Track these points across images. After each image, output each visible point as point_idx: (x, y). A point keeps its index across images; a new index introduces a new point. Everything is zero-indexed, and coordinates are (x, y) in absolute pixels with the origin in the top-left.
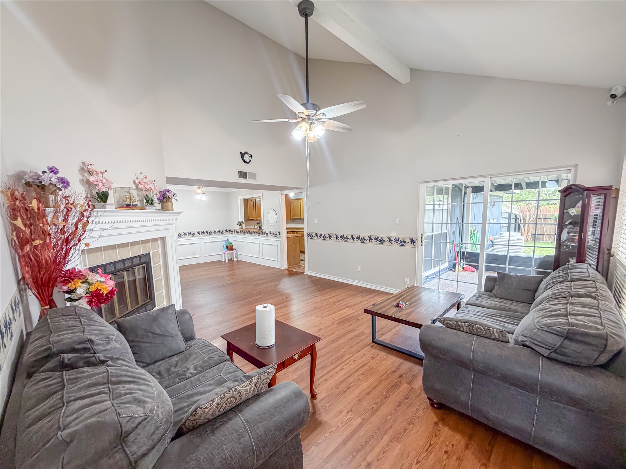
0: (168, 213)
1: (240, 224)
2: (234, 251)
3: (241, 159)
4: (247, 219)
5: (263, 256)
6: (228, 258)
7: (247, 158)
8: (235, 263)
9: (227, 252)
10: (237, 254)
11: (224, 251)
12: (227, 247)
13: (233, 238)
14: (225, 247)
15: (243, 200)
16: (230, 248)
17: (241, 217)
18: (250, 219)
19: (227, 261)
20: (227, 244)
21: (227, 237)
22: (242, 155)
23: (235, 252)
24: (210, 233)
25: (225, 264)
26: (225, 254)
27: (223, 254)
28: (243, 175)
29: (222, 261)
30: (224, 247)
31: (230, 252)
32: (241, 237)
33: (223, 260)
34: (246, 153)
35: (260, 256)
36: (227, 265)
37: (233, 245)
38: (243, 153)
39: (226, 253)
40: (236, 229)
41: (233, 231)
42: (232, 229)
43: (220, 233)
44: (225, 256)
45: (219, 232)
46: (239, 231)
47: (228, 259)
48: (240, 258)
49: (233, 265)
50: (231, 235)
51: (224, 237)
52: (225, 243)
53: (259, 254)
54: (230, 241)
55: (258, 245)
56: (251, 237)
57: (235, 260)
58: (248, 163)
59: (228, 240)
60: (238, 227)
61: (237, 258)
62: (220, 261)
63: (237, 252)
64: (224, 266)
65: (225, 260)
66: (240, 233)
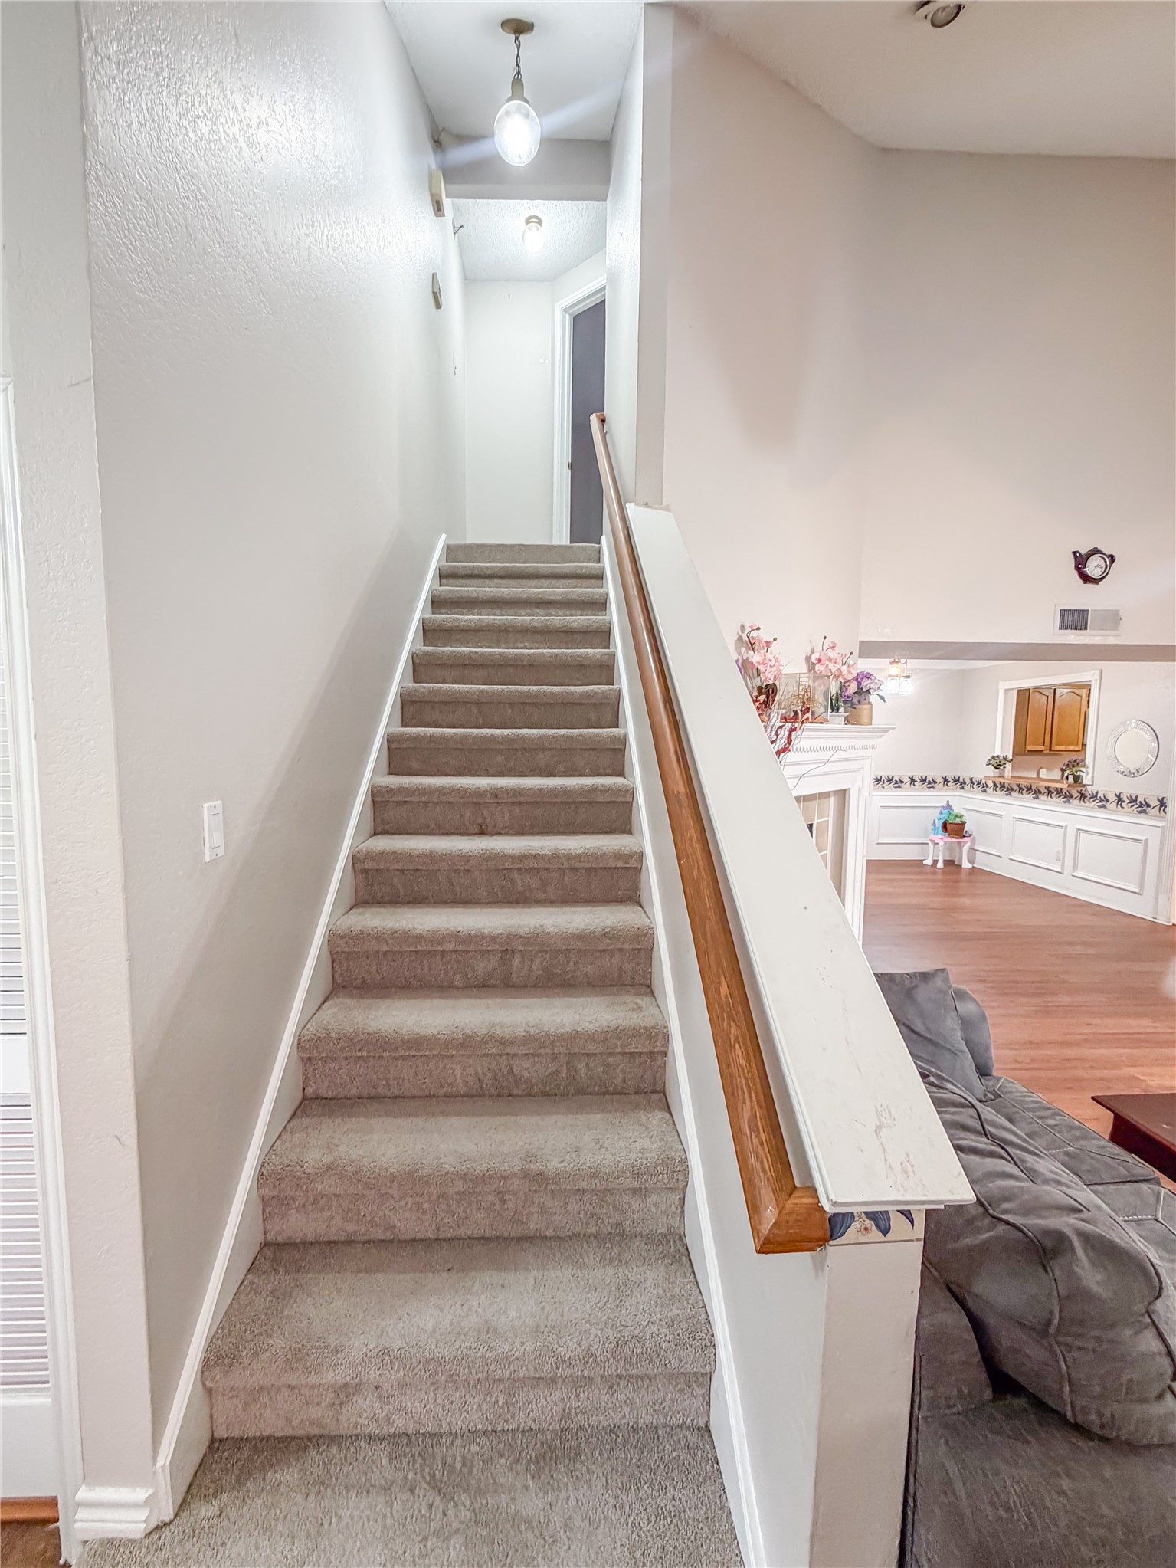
0: (858, 731)
1: (997, 764)
2: (965, 839)
3: (1076, 572)
4: (1022, 749)
5: (1075, 867)
6: (944, 857)
7: (1093, 568)
8: (963, 876)
9: (943, 840)
10: (972, 850)
11: (936, 838)
12: (945, 826)
13: (964, 803)
14: (939, 824)
15: (1015, 692)
16: (954, 828)
17: (1002, 744)
18: (1029, 748)
19: (940, 865)
20: (945, 816)
21: (949, 799)
22: (1080, 561)
23: (968, 844)
24: (898, 783)
25: (934, 873)
26: (936, 844)
27: (931, 845)
28: (1075, 620)
29: (925, 862)
30: (934, 824)
31: (954, 840)
32: (996, 802)
33: (928, 862)
34: (1095, 551)
35: (1063, 867)
36: (939, 877)
37: (963, 823)
38: (1083, 553)
39: (941, 843)
40: (977, 776)
41: (968, 782)
42: (965, 775)
43: (926, 785)
44: (937, 851)
45: (923, 780)
46: (990, 784)
47: (944, 861)
48: (982, 863)
49: (957, 881)
50: (958, 793)
51: (939, 797)
52: (941, 813)
53: (1061, 859)
54: (956, 810)
55: (1062, 830)
56: (1035, 804)
57: (966, 865)
58: (1096, 581)
59: (949, 807)
60: (991, 771)
61: (972, 861)
62: (919, 863)
63: (973, 842)
64: (930, 877)
65: (935, 862)
66: (990, 790)
